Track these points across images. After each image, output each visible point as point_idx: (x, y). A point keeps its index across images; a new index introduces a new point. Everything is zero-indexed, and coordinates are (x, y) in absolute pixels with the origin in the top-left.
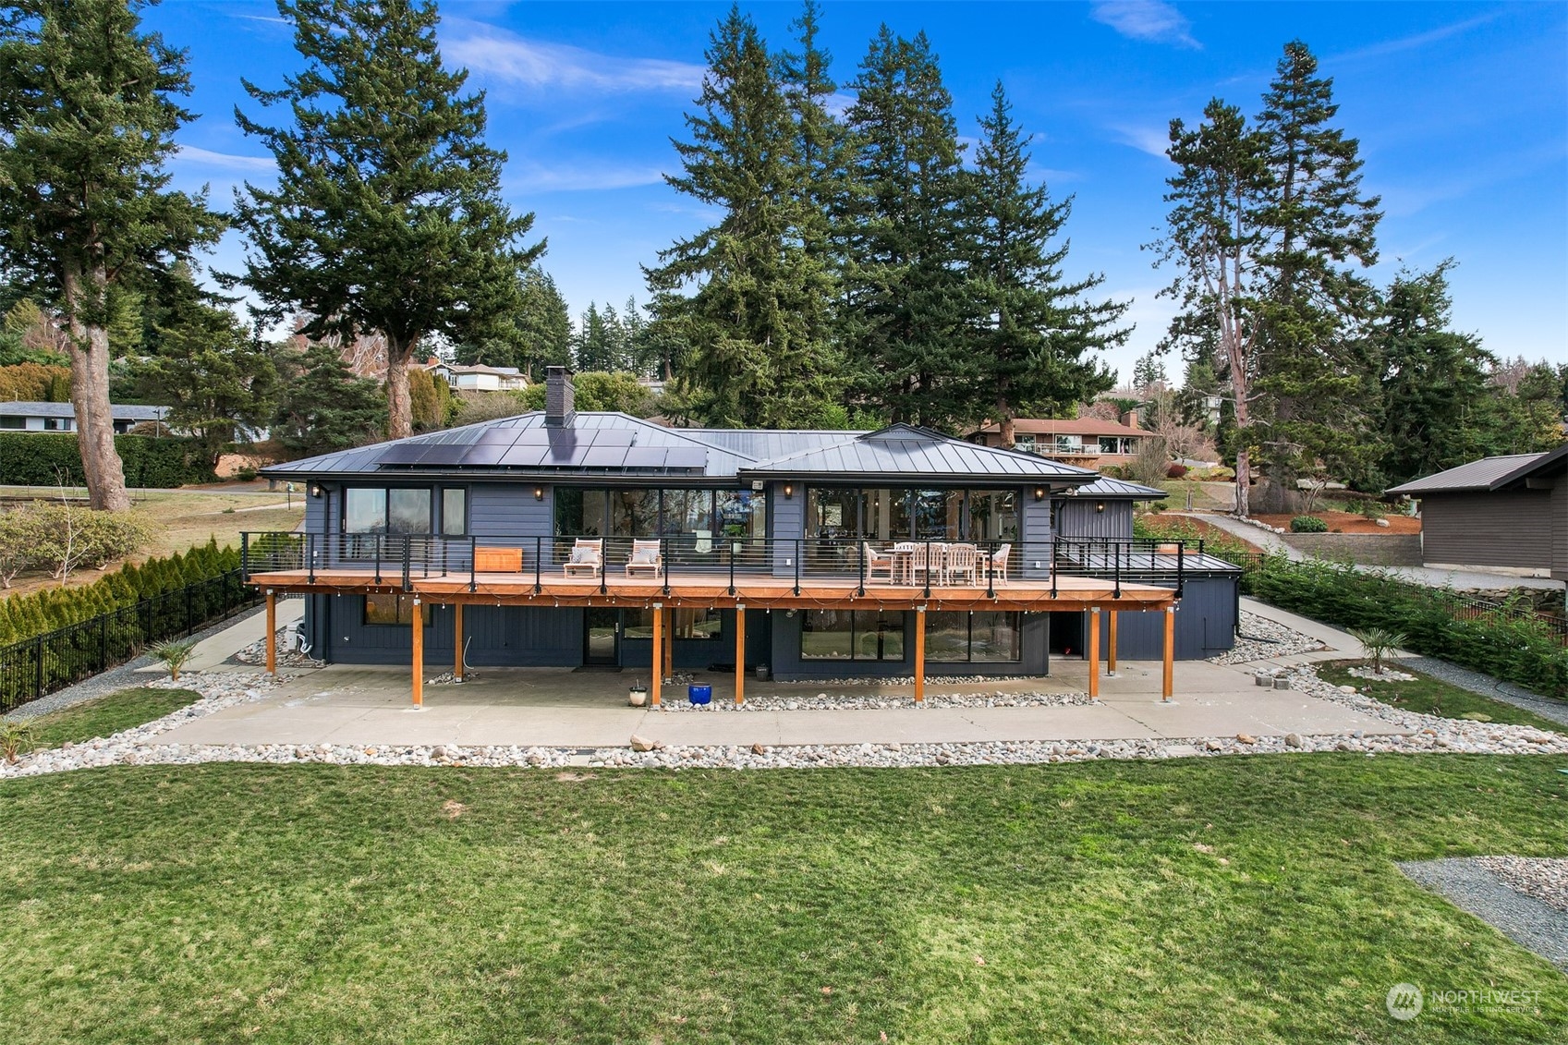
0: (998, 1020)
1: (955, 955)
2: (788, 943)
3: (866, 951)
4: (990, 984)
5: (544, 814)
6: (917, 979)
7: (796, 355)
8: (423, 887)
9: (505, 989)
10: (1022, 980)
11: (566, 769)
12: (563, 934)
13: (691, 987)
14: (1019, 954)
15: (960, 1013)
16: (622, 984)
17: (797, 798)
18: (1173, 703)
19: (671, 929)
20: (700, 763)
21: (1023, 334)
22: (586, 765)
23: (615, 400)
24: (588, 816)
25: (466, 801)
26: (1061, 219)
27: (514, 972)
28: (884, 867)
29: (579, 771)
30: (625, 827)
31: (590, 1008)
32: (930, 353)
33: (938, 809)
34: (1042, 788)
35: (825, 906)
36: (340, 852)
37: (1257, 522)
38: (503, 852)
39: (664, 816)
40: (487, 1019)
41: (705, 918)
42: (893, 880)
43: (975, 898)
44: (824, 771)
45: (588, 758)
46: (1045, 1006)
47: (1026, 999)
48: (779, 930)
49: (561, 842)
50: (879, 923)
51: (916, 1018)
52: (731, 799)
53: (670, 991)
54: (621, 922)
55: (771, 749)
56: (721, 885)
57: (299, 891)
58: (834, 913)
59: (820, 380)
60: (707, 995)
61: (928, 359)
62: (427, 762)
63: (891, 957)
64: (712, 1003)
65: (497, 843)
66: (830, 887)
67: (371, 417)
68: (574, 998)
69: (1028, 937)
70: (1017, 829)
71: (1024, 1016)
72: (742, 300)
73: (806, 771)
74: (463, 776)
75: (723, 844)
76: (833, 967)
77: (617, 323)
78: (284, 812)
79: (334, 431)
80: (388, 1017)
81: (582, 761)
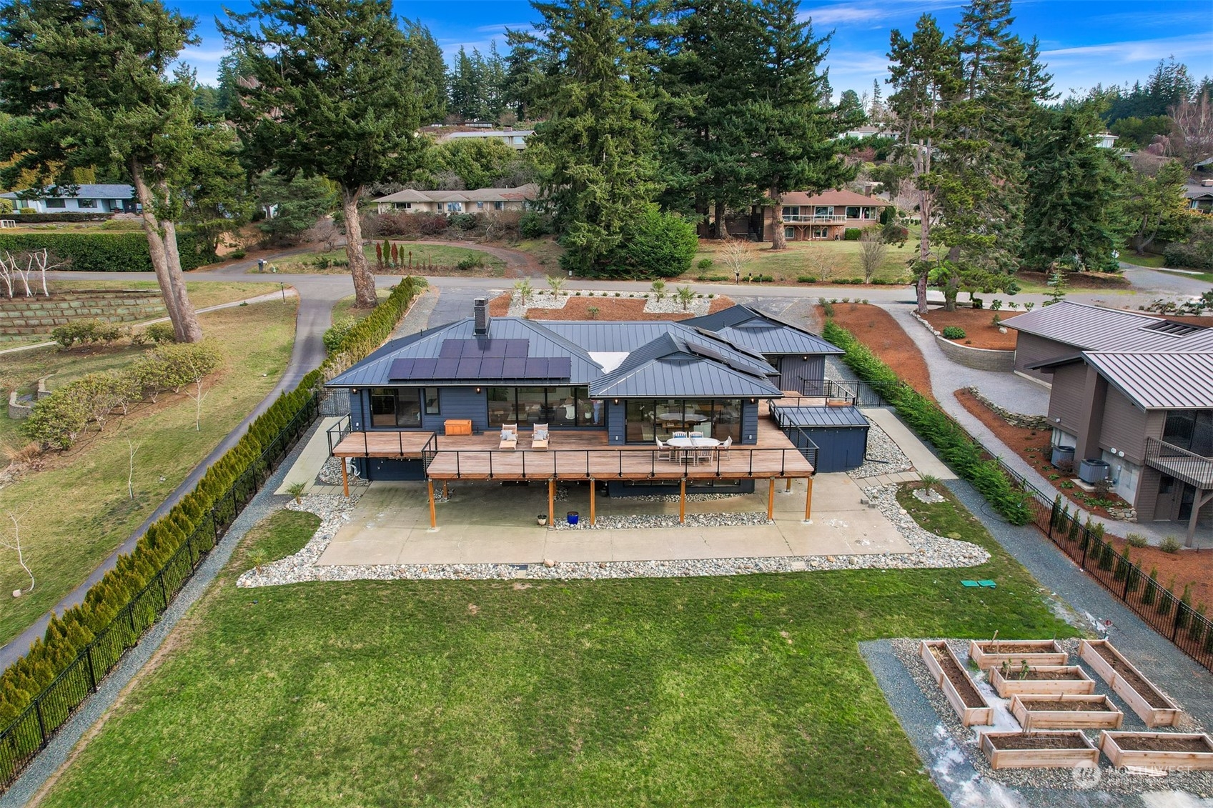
0: (684, 722)
1: (674, 692)
2: (615, 685)
3: (643, 689)
4: (684, 706)
5: (512, 611)
6: (659, 703)
7: (624, 173)
8: (474, 657)
9: (517, 707)
10: (695, 704)
11: (517, 580)
12: (532, 681)
13: (581, 707)
14: (697, 692)
15: (671, 718)
16: (557, 705)
17: (619, 600)
18: (811, 522)
19: (571, 677)
20: (575, 575)
21: (790, 148)
22: (524, 577)
23: (489, 162)
24: (531, 613)
25: (477, 604)
26: (822, 55)
27: (518, 699)
28: (653, 642)
29: (523, 581)
30: (548, 619)
31: (548, 716)
32: (722, 160)
33: (680, 607)
34: (727, 594)
35: (629, 665)
36: (435, 637)
37: (926, 322)
38: (500, 634)
39: (563, 612)
40: (514, 721)
41: (584, 672)
42: (656, 651)
43: (686, 661)
44: (631, 580)
45: (524, 572)
46: (701, 716)
47: (695, 712)
48: (612, 679)
49: (522, 628)
50: (649, 675)
51: (656, 720)
52: (592, 601)
53: (574, 708)
54: (552, 674)
55: (608, 565)
56: (589, 652)
57: (427, 660)
58: (632, 670)
59: (641, 188)
60: (587, 710)
61: (720, 165)
62: (453, 577)
63: (651, 693)
64: (589, 714)
65: (496, 630)
66: (632, 655)
67: (319, 205)
68: (541, 712)
69: (702, 683)
70: (712, 620)
71: (693, 720)
72: (585, 134)
73: (624, 580)
74: (471, 586)
75: (589, 629)
76: (631, 697)
77: (482, 65)
78: (402, 613)
79: (295, 218)
80: (480, 720)
81: (521, 574)
